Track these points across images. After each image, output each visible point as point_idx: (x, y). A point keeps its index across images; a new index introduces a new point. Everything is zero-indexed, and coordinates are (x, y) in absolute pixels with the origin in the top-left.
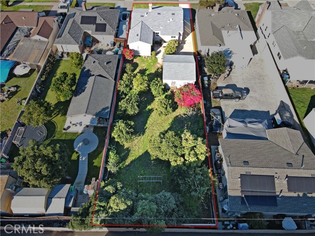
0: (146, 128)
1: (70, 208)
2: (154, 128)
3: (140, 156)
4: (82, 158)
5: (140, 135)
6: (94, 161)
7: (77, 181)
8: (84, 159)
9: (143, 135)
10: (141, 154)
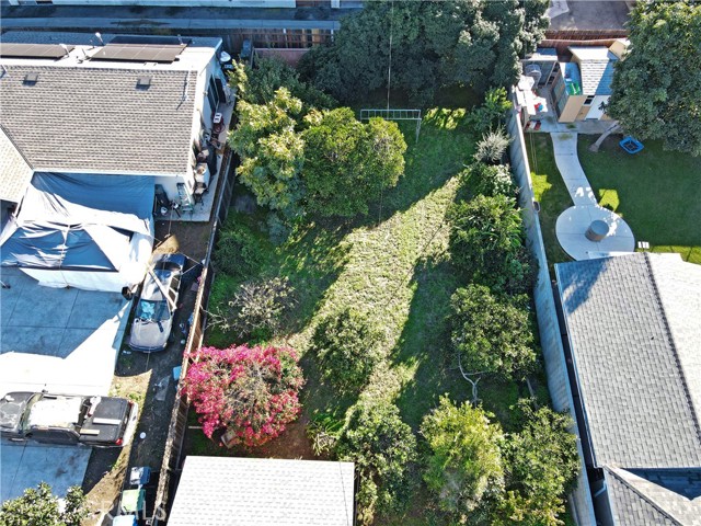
0: (411, 283)
1: (560, 60)
2: (382, 283)
3: (422, 197)
4: (586, 193)
5: (431, 259)
6: (550, 186)
7: (573, 143)
8: (581, 191)
9: (418, 260)
10: (420, 203)
